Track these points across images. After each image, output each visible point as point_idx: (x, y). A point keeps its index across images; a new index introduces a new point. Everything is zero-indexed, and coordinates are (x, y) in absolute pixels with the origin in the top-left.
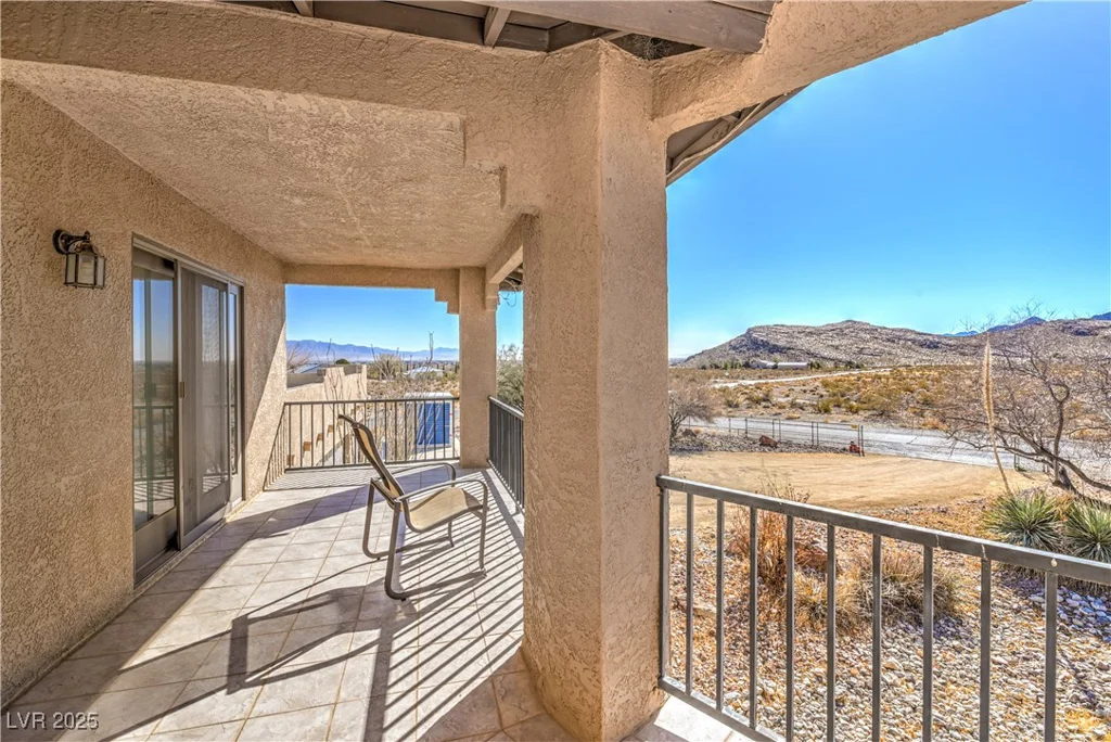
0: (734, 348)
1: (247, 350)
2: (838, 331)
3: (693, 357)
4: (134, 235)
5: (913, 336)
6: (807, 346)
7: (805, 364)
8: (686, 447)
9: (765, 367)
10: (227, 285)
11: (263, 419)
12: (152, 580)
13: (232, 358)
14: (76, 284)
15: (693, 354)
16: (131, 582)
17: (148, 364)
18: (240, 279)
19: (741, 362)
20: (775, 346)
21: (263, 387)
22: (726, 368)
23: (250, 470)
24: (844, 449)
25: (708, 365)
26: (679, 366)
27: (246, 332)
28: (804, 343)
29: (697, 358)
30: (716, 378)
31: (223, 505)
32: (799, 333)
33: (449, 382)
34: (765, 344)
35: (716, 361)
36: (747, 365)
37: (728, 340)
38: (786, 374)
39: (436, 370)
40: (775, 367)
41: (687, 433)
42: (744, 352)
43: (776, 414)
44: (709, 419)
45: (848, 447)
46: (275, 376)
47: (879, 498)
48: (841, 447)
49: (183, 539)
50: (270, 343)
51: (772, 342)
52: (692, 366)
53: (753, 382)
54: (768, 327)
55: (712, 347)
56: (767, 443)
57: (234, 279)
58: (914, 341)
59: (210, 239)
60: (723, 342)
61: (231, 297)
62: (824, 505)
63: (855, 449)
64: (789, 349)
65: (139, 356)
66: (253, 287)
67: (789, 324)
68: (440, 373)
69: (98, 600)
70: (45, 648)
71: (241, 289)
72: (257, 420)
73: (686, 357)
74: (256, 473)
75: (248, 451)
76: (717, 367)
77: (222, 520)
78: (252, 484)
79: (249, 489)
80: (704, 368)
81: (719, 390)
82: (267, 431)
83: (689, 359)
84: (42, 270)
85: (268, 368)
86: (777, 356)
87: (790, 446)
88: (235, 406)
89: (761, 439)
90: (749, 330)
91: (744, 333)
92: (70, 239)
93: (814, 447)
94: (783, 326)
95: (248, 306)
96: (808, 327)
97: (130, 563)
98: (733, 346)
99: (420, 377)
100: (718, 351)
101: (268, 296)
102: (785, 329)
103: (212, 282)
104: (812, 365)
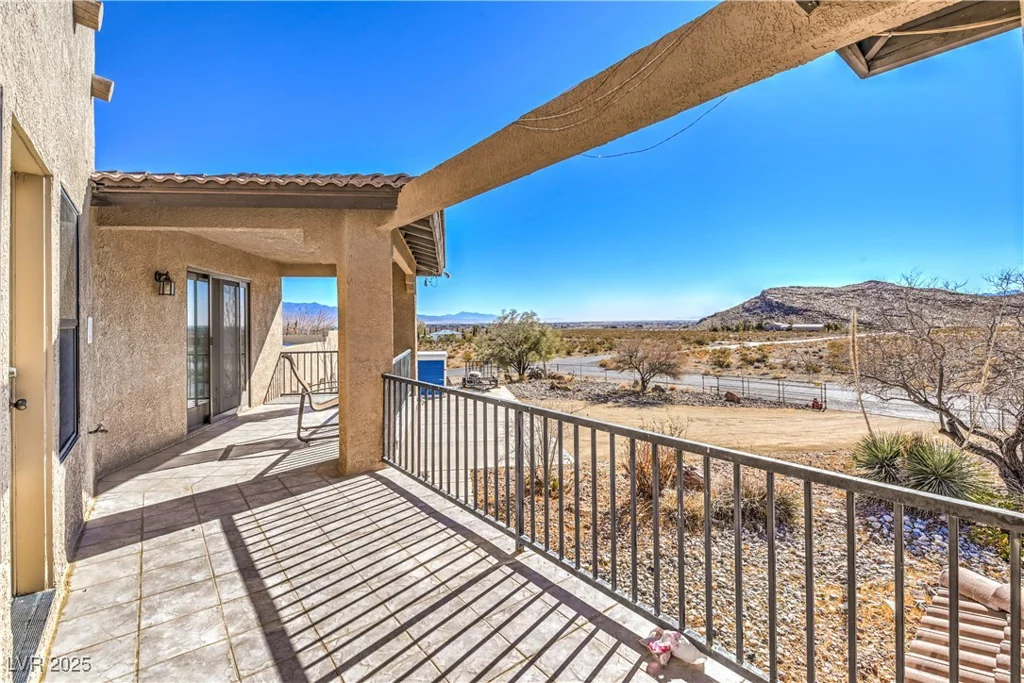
0: (748, 310)
1: (252, 321)
2: (859, 291)
3: (705, 319)
4: (188, 267)
5: (943, 296)
6: (825, 307)
7: (821, 326)
8: (650, 401)
9: (779, 329)
10: (238, 284)
11: (264, 361)
12: (195, 433)
13: (242, 325)
14: (163, 294)
15: (706, 316)
16: (185, 431)
17: (196, 327)
18: (248, 279)
19: (755, 324)
20: (791, 308)
21: (264, 342)
22: (737, 330)
23: (254, 391)
24: (807, 406)
25: (719, 327)
26: (691, 328)
27: (252, 309)
28: (821, 304)
29: (709, 320)
30: (723, 340)
31: (236, 407)
32: (817, 294)
33: (466, 344)
34: (780, 306)
35: (729, 324)
36: (760, 327)
37: (742, 302)
38: (799, 336)
39: (455, 333)
40: (789, 329)
41: (657, 388)
42: (758, 314)
43: (763, 374)
44: (675, 375)
45: (811, 404)
46: (273, 335)
47: (801, 445)
48: (805, 403)
49: (212, 418)
50: (269, 316)
51: (788, 304)
52: (704, 328)
53: (757, 344)
54: (784, 288)
55: (724, 309)
56: (731, 399)
57: (243, 279)
58: (944, 302)
59: (228, 260)
60: (737, 304)
61: (242, 290)
62: (738, 449)
63: (817, 406)
64: (806, 310)
65: (190, 323)
66: (256, 281)
67: (806, 285)
68: (459, 335)
69: (171, 434)
70: (150, 446)
71: (249, 285)
72: (259, 361)
73: (698, 320)
74: (258, 393)
75: (252, 379)
76: (729, 329)
77: (235, 415)
78: (255, 398)
79: (253, 401)
80: (715, 330)
81: (719, 351)
82: (267, 368)
83: (701, 321)
84: (150, 289)
85: (268, 330)
86: (793, 317)
87: (754, 402)
88: (245, 354)
89: (726, 396)
90: (764, 292)
91: (759, 295)
92: (161, 275)
93: (780, 404)
94: (799, 287)
95: (253, 294)
96: (826, 288)
97: (185, 421)
98: (746, 309)
99: (441, 340)
100: (731, 313)
101: (268, 286)
102: (802, 291)
103: (229, 283)
104: (828, 327)
